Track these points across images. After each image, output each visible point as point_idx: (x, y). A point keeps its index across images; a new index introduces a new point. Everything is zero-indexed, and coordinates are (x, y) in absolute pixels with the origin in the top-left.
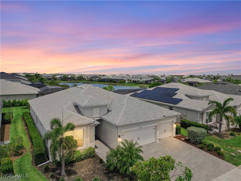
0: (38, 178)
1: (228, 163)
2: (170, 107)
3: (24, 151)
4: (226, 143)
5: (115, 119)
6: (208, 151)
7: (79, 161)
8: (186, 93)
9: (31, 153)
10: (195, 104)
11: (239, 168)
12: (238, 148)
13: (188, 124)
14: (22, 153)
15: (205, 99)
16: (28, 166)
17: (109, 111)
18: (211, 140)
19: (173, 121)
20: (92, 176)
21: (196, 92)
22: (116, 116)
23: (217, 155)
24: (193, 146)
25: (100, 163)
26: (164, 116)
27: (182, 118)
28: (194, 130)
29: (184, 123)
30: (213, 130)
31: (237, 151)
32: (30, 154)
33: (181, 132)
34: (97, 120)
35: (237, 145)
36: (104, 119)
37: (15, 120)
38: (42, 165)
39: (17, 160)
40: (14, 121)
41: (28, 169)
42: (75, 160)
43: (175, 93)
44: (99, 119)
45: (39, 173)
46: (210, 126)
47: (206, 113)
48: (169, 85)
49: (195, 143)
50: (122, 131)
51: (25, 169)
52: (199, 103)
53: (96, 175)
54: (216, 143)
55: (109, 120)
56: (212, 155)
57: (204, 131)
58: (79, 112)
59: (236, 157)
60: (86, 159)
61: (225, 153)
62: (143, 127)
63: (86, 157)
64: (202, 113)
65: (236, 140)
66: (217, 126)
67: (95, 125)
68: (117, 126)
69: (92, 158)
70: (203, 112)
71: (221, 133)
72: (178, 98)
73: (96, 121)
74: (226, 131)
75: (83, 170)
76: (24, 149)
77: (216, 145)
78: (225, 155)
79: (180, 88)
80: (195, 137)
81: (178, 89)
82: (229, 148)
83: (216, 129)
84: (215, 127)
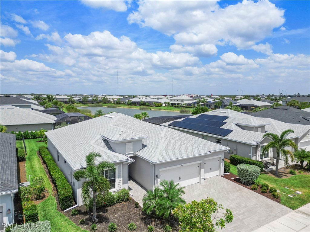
0: (67, 224)
1: (284, 206)
2: (217, 140)
3: (46, 194)
4: (283, 183)
5: (152, 156)
6: (261, 192)
7: (111, 205)
8: (237, 122)
9: (55, 196)
10: (248, 137)
11: (296, 211)
12: (297, 189)
13: (238, 160)
14: (44, 196)
15: (259, 129)
16: (53, 211)
17: (144, 146)
18: (266, 179)
19: (220, 157)
20: (127, 222)
21: (249, 121)
22: (153, 153)
23: (272, 197)
24: (244, 186)
25: (135, 207)
26: (209, 152)
27: (232, 153)
28: (245, 167)
29: (235, 159)
30: (269, 167)
31: (296, 192)
32: (53, 197)
33: (231, 170)
34: (131, 157)
35: (296, 186)
36: (139, 156)
37: (29, 156)
38: (69, 210)
39: (39, 205)
40: (29, 158)
41: (53, 215)
42: (107, 204)
43: (224, 121)
44: (132, 155)
45: (66, 219)
46: (266, 162)
47: (260, 148)
48: (216, 112)
49: (247, 184)
50: (161, 170)
51: (49, 214)
52: (252, 135)
53: (132, 221)
54: (272, 183)
55: (145, 158)
56: (266, 197)
57: (256, 169)
58: (110, 147)
59: (293, 199)
60: (119, 202)
61: (282, 195)
62: (184, 165)
63: (118, 201)
64: (256, 148)
65: (296, 180)
66: (274, 163)
67: (128, 163)
68: (154, 165)
69: (126, 201)
70: (257, 145)
71: (278, 171)
72: (227, 129)
73: (130, 159)
74: (284, 168)
75: (117, 215)
76: (45, 191)
77: (271, 186)
78: (281, 197)
79: (230, 115)
80: (246, 176)
81: (227, 118)
82: (287, 189)
83: (273, 166)
84: (272, 164)
